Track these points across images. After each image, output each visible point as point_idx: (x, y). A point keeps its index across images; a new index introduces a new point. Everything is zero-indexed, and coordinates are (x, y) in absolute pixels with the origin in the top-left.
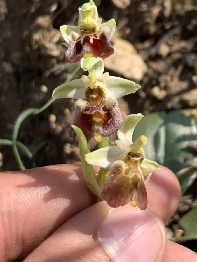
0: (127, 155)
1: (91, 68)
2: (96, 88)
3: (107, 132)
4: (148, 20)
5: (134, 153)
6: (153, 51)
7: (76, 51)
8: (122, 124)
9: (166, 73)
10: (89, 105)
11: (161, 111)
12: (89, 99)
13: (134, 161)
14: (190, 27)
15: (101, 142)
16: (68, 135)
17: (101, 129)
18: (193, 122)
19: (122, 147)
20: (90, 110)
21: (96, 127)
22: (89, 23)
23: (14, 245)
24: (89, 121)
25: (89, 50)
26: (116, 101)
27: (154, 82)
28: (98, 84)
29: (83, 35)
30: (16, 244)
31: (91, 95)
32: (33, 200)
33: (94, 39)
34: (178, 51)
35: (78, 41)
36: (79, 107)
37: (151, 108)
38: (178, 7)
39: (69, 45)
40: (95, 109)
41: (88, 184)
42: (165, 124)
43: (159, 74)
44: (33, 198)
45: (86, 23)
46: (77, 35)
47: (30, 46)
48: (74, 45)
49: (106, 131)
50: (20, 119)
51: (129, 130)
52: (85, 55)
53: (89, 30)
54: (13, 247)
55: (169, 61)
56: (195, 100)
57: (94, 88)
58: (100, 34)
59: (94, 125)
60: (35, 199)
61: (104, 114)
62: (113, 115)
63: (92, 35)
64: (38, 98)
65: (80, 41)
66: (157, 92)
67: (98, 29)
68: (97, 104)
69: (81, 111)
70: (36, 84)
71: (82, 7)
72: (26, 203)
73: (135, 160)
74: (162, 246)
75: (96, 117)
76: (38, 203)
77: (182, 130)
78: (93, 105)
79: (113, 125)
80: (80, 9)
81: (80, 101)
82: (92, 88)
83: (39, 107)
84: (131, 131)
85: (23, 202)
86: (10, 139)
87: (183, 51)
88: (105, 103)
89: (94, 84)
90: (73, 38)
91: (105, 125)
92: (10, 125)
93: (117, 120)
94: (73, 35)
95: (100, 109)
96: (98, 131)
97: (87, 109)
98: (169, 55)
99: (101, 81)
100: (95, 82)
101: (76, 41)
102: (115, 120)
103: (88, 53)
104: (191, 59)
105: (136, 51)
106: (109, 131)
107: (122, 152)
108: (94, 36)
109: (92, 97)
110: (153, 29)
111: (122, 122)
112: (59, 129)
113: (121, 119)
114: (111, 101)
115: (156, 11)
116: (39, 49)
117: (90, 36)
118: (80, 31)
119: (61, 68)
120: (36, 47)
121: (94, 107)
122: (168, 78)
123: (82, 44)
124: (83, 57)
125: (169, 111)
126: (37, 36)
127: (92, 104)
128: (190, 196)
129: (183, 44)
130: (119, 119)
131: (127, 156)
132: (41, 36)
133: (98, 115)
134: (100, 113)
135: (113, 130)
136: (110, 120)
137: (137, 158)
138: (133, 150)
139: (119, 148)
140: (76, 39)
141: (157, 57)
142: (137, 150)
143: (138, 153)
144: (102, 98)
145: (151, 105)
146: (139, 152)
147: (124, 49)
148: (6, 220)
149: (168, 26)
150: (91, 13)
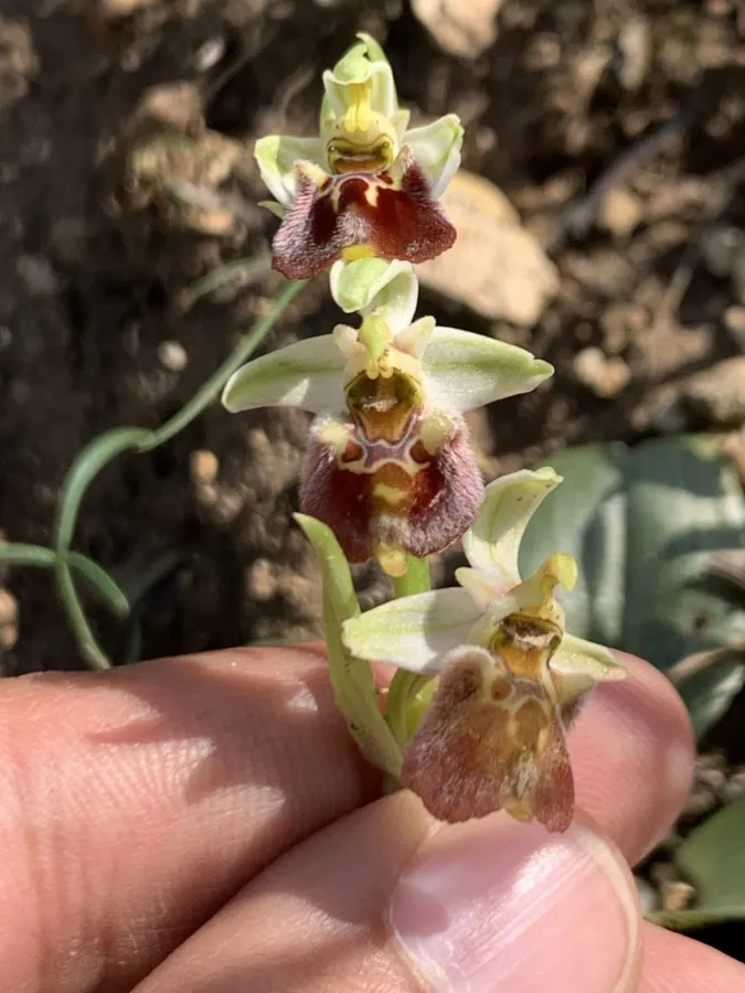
0: (501, 627)
1: (369, 301)
2: (387, 375)
3: (426, 538)
4: (561, 101)
5: (527, 617)
6: (580, 217)
7: (311, 233)
8: (481, 509)
9: (627, 298)
10: (363, 439)
11: (608, 437)
12: (359, 413)
13: (525, 648)
14: (717, 129)
15: (404, 576)
16: (262, 528)
17: (403, 526)
18: (728, 480)
19: (481, 597)
20: (366, 456)
21: (386, 520)
22: (363, 127)
23: (73, 953)
24: (361, 497)
25: (362, 233)
26: (460, 425)
27: (583, 332)
28: (395, 362)
29: (338, 173)
30: (79, 948)
31: (370, 401)
32: (146, 785)
33: (379, 189)
34: (672, 217)
35: (321, 195)
36: (321, 447)
37: (573, 428)
38: (674, 53)
39: (285, 209)
40: (385, 453)
41: (352, 726)
42: (625, 487)
43: (602, 300)
44: (148, 779)
45: (350, 128)
46: (317, 174)
47: (123, 196)
48: (306, 210)
49: (421, 535)
50: (86, 468)
51: (508, 529)
52: (348, 252)
53: (363, 153)
54: (68, 962)
55: (640, 253)
56: (736, 401)
57: (380, 376)
58: (405, 170)
59: (379, 515)
60: (153, 779)
61: (417, 474)
62: (447, 474)
63: (375, 176)
64: (149, 389)
65: (328, 196)
66: (593, 368)
67: (394, 151)
68: (392, 434)
69: (331, 459)
70: (142, 336)
71: (336, 68)
72: (121, 798)
73: (528, 643)
74: (623, 960)
75: (387, 484)
76: (164, 797)
77: (685, 511)
78: (375, 440)
79: (447, 511)
80: (328, 76)
81: (325, 423)
82: (372, 375)
83: (155, 424)
84: (516, 533)
85: (108, 792)
86: (47, 542)
87: (691, 217)
88: (419, 432)
89: (381, 363)
90: (304, 183)
91: (419, 511)
92: (46, 492)
93: (464, 492)
94: (301, 174)
95: (400, 456)
96: (392, 536)
97: (353, 454)
98: (640, 229)
99: (405, 350)
100: (385, 353)
101: (314, 194)
102: (458, 494)
103: (356, 243)
104: (721, 245)
105: (514, 217)
106: (435, 534)
107: (480, 615)
108: (379, 177)
109: (373, 409)
110: (578, 135)
111: (481, 500)
112: (231, 504)
113: (477, 489)
114: (442, 424)
115: (590, 67)
116: (154, 209)
117: (366, 180)
118: (329, 158)
119: (238, 278)
120: (143, 199)
121: (380, 446)
122: (636, 317)
123: (336, 207)
124: (340, 258)
125: (638, 438)
126: (147, 161)
127: (370, 436)
128: (717, 757)
129: (692, 190)
130: (471, 489)
131: (502, 630)
132: (164, 158)
133: (394, 475)
134: (400, 469)
135: (447, 530)
136: (437, 496)
137: (536, 635)
138: (521, 610)
139: (469, 597)
140: (312, 189)
141: (594, 239)
142: (538, 609)
143: (540, 619)
144: (409, 412)
145: (573, 415)
146: (543, 615)
147: (473, 209)
148: (46, 860)
149: (635, 123)
150: (369, 91)
